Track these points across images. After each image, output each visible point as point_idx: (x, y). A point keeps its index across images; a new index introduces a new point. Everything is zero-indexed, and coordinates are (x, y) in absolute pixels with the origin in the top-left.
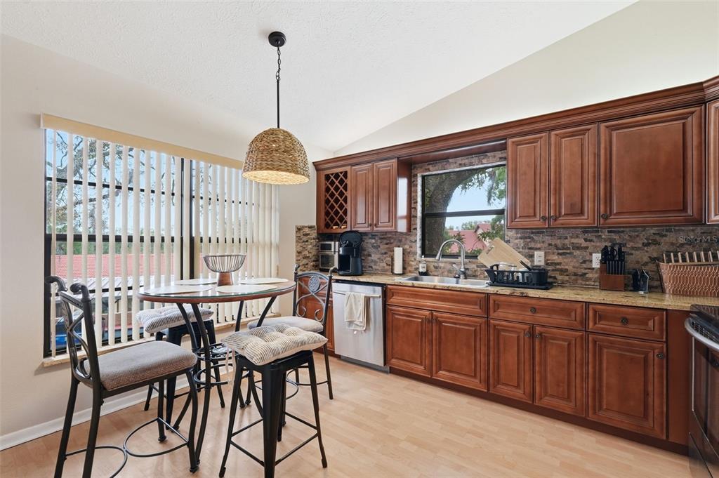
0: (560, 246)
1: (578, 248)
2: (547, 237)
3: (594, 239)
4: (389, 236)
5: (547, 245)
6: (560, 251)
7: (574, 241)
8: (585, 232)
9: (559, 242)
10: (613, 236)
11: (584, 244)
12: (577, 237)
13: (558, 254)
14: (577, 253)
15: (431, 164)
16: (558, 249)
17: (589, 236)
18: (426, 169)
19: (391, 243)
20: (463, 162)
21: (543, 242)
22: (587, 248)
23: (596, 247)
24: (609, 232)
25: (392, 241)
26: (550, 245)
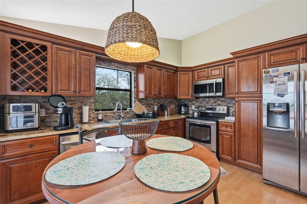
0: (148, 104)
1: (152, 104)
2: (145, 101)
3: (155, 102)
4: (74, 99)
5: (145, 104)
6: (148, 106)
7: (151, 102)
8: (153, 100)
9: (148, 102)
10: (158, 101)
11: (153, 103)
12: (152, 101)
13: (148, 107)
14: (152, 106)
15: (102, 62)
16: (148, 105)
17: (154, 101)
18: (100, 64)
19: (75, 104)
20: (118, 66)
21: (144, 103)
22: (153, 104)
23: (155, 104)
24: (158, 100)
25: (76, 102)
26: (146, 103)
